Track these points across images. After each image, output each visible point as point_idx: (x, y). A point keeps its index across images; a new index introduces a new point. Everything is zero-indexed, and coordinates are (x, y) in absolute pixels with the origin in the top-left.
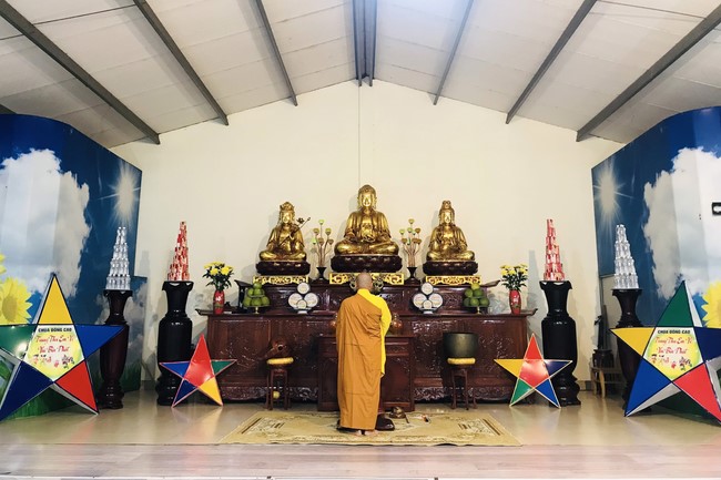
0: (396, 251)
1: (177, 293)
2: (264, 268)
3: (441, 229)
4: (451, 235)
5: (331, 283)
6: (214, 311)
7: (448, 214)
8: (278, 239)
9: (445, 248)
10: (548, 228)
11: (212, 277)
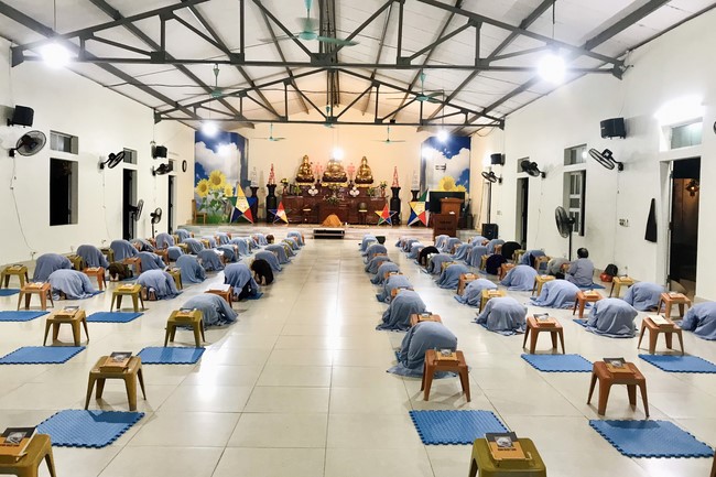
0: (345, 174)
1: (272, 187)
3: (362, 166)
4: (365, 169)
5: (322, 186)
6: (283, 194)
7: (365, 161)
8: (303, 169)
9: (363, 174)
10: (395, 169)
11: (282, 183)
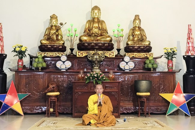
0: (111, 41)
2: (42, 48)
3: (134, 29)
4: (139, 33)
5: (78, 56)
6: (18, 69)
7: (137, 21)
8: (49, 34)
9: (136, 39)
10: (189, 29)
11: (16, 52)
